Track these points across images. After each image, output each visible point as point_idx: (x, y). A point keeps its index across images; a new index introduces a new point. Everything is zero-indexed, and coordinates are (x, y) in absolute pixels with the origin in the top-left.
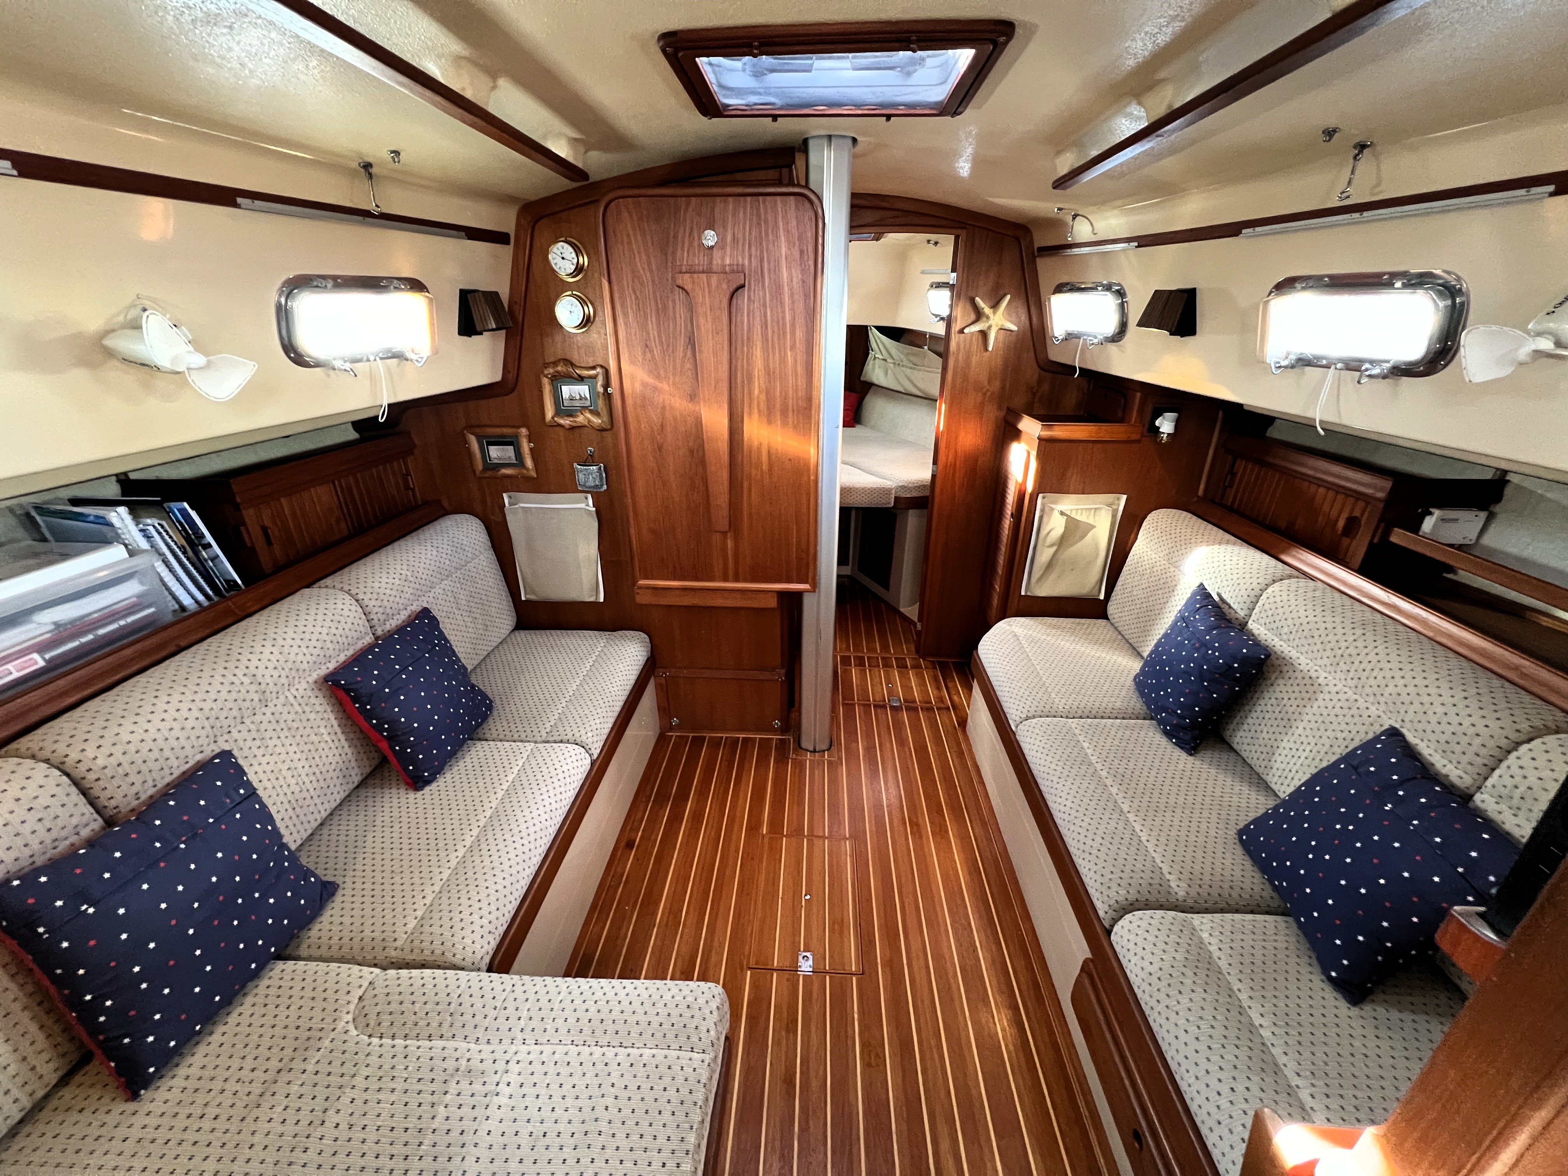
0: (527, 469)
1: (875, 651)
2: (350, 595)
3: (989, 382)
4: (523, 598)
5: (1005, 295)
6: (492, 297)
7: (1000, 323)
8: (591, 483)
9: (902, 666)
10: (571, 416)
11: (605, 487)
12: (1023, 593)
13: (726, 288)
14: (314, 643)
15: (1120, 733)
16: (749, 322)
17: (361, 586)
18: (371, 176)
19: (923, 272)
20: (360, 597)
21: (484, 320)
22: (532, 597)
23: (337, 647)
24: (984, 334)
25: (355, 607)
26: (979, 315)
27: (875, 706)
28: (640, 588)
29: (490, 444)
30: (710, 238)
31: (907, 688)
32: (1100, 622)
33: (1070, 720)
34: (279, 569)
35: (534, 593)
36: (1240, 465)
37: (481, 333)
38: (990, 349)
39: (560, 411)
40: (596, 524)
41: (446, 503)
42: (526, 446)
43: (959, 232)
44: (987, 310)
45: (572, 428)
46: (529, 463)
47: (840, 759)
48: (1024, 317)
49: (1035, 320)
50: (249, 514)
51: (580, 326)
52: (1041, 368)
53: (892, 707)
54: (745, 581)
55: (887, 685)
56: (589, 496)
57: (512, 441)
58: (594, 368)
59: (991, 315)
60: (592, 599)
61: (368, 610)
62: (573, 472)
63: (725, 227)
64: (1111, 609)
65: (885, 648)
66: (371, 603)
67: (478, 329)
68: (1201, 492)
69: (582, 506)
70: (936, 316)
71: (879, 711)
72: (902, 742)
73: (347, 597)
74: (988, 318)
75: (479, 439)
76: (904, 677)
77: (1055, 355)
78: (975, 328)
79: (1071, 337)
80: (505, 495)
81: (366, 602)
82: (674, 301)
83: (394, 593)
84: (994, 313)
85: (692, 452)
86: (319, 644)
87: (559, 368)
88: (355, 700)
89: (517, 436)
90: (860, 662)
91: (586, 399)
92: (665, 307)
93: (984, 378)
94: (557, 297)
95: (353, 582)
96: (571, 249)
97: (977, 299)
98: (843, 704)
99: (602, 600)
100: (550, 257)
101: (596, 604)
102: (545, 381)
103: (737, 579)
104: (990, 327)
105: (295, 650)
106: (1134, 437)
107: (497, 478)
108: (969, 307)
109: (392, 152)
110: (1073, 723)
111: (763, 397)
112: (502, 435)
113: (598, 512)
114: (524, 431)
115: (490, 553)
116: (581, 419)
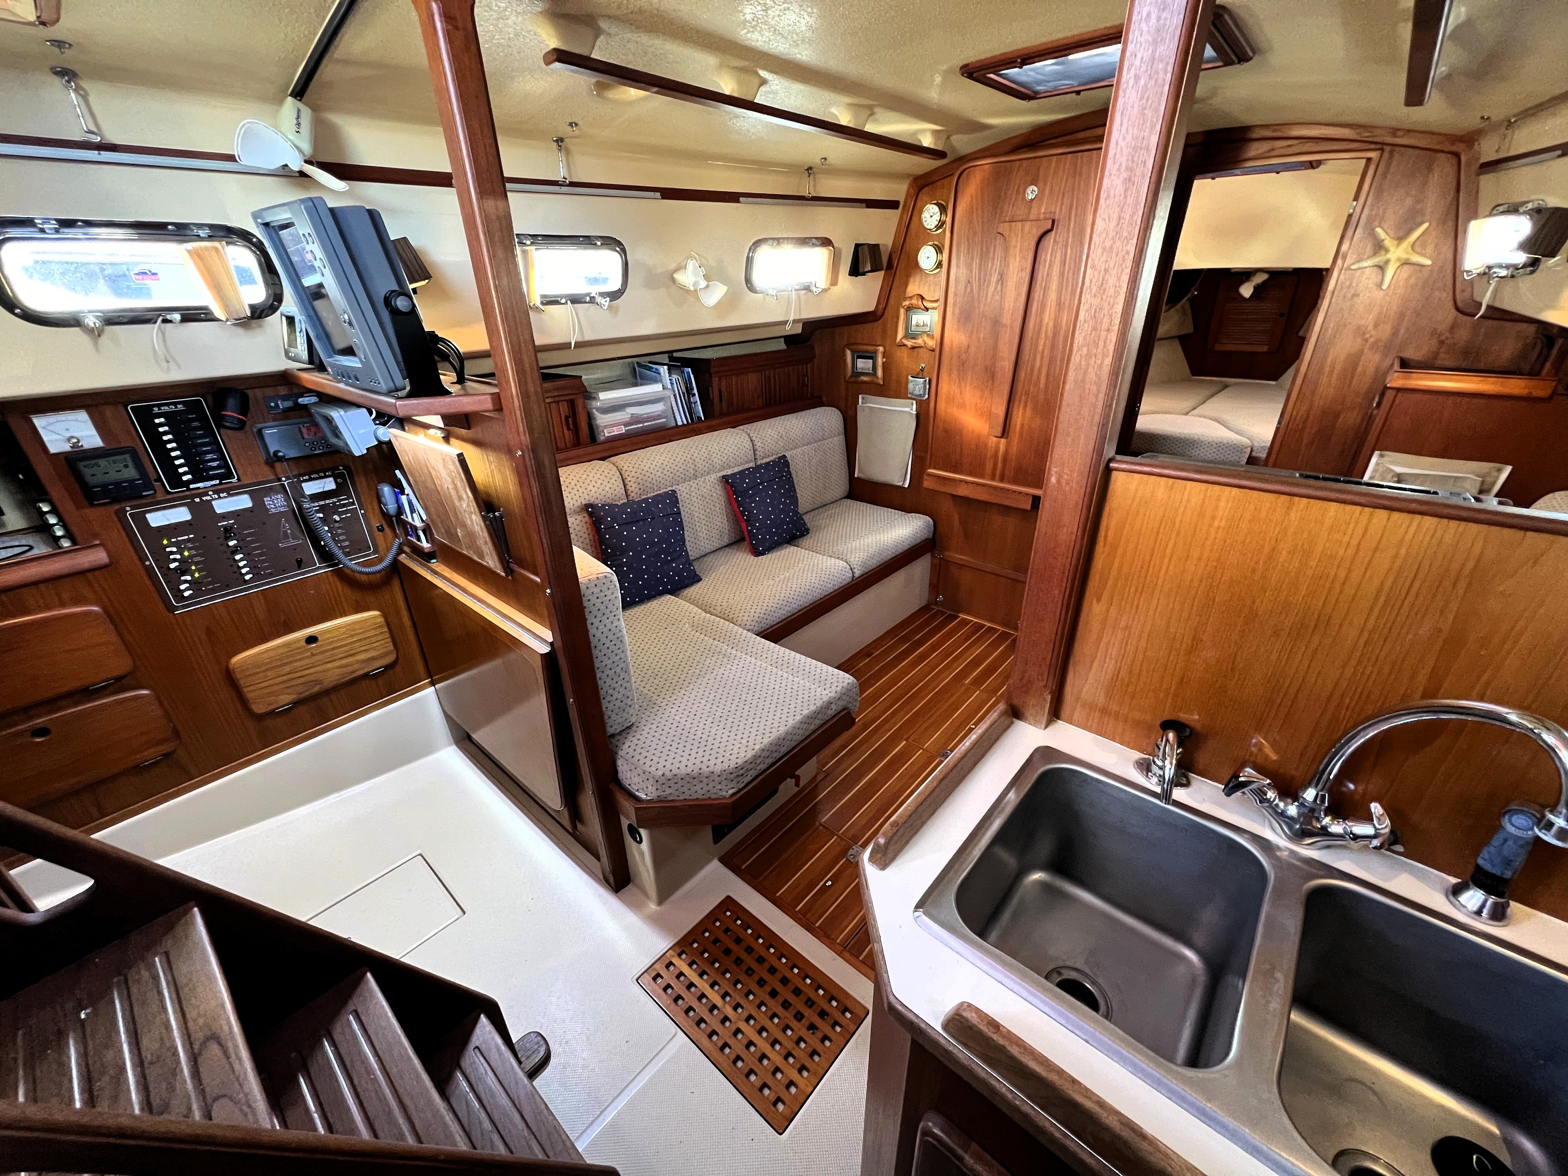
0: (878, 378)
3: (1376, 326)
4: (856, 477)
5: (1420, 224)
6: (874, 249)
7: (1404, 256)
8: (917, 392)
10: (914, 338)
11: (927, 396)
13: (1036, 233)
16: (1051, 260)
17: (756, 433)
18: (809, 174)
20: (754, 438)
21: (865, 266)
22: (861, 476)
23: (735, 462)
24: (1382, 271)
25: (749, 443)
26: (1379, 250)
28: (929, 475)
29: (859, 357)
30: (1031, 192)
34: (722, 415)
35: (864, 473)
37: (864, 275)
38: (1386, 286)
39: (907, 336)
40: (914, 425)
41: (824, 399)
42: (880, 360)
43: (1372, 154)
44: (1388, 242)
45: (913, 348)
46: (880, 373)
50: (715, 381)
51: (933, 269)
52: (1460, 311)
54: (1009, 482)
56: (914, 402)
57: (872, 357)
59: (1392, 249)
60: (900, 484)
61: (755, 448)
62: (907, 382)
63: (1045, 184)
66: (758, 444)
67: (863, 271)
69: (908, 409)
73: (748, 437)
74: (1388, 251)
75: (853, 352)
78: (1371, 262)
80: (860, 396)
81: (756, 442)
82: (995, 247)
83: (772, 442)
84: (1399, 246)
85: (986, 368)
86: (726, 457)
87: (913, 301)
88: (735, 493)
89: (875, 352)
91: (927, 326)
92: (988, 251)
93: (1369, 320)
94: (921, 247)
95: (754, 429)
96: (937, 209)
97: (1379, 230)
99: (906, 486)
100: (922, 214)
101: (901, 488)
102: (902, 311)
103: (1002, 480)
104: (1387, 262)
105: (715, 455)
107: (856, 382)
108: (1368, 241)
109: (822, 159)
111: (1051, 324)
112: (867, 352)
113: (918, 415)
114: (881, 349)
115: (842, 437)
116: (920, 341)
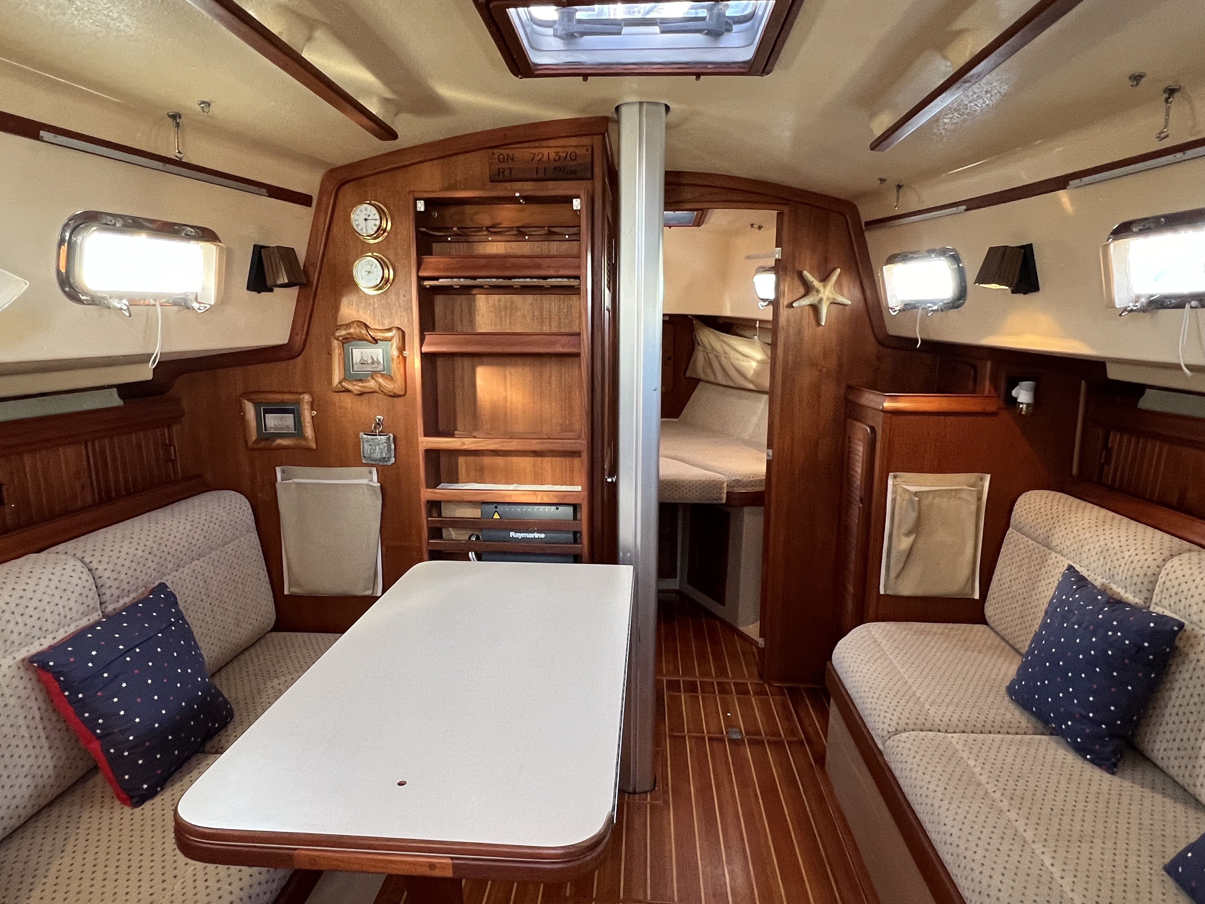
0: (306, 440)
1: (709, 674)
2: (83, 562)
3: (825, 358)
4: (286, 592)
5: (835, 269)
6: (288, 254)
7: (831, 296)
8: (377, 455)
9: (742, 690)
10: (361, 380)
11: (393, 460)
12: (882, 592)
14: (30, 611)
15: (1013, 749)
17: (97, 554)
18: (178, 125)
19: (748, 257)
20: (94, 565)
21: (276, 275)
22: (296, 590)
23: (57, 619)
24: (815, 308)
25: (86, 576)
26: (808, 290)
27: (710, 739)
29: (266, 411)
31: (748, 717)
32: (977, 626)
33: (950, 735)
35: (299, 586)
36: (1115, 438)
37: (271, 290)
38: (823, 324)
39: (349, 377)
40: (380, 503)
41: (212, 480)
42: (307, 415)
43: (782, 207)
44: (816, 283)
45: (361, 394)
46: (309, 432)
47: (666, 802)
48: (857, 293)
49: (868, 293)
51: (378, 287)
52: (880, 343)
53: (731, 741)
55: (724, 714)
56: (374, 470)
57: (291, 409)
58: (389, 330)
59: (821, 289)
60: (368, 593)
61: (100, 582)
62: (358, 444)
64: (990, 610)
65: (722, 671)
66: (106, 574)
67: (269, 283)
68: (1075, 471)
69: (365, 481)
70: (764, 300)
71: (715, 745)
72: (745, 783)
73: (79, 564)
74: (818, 291)
75: (257, 404)
76: (746, 706)
77: (893, 330)
78: (806, 302)
79: (909, 308)
80: (278, 470)
81: (99, 572)
83: (133, 565)
84: (825, 286)
86: (36, 615)
87: (352, 331)
89: (298, 402)
90: (692, 687)
91: (379, 363)
93: (818, 354)
94: (357, 257)
95: (90, 547)
96: (374, 211)
97: (806, 273)
98: (671, 737)
99: (379, 594)
100: (352, 216)
101: (371, 598)
102: (335, 343)
104: (821, 300)
106: (991, 408)
107: (270, 449)
108: (797, 282)
109: (203, 102)
110: (954, 738)
112: (282, 402)
113: (382, 488)
114: (307, 397)
115: (254, 537)
116: (371, 384)
